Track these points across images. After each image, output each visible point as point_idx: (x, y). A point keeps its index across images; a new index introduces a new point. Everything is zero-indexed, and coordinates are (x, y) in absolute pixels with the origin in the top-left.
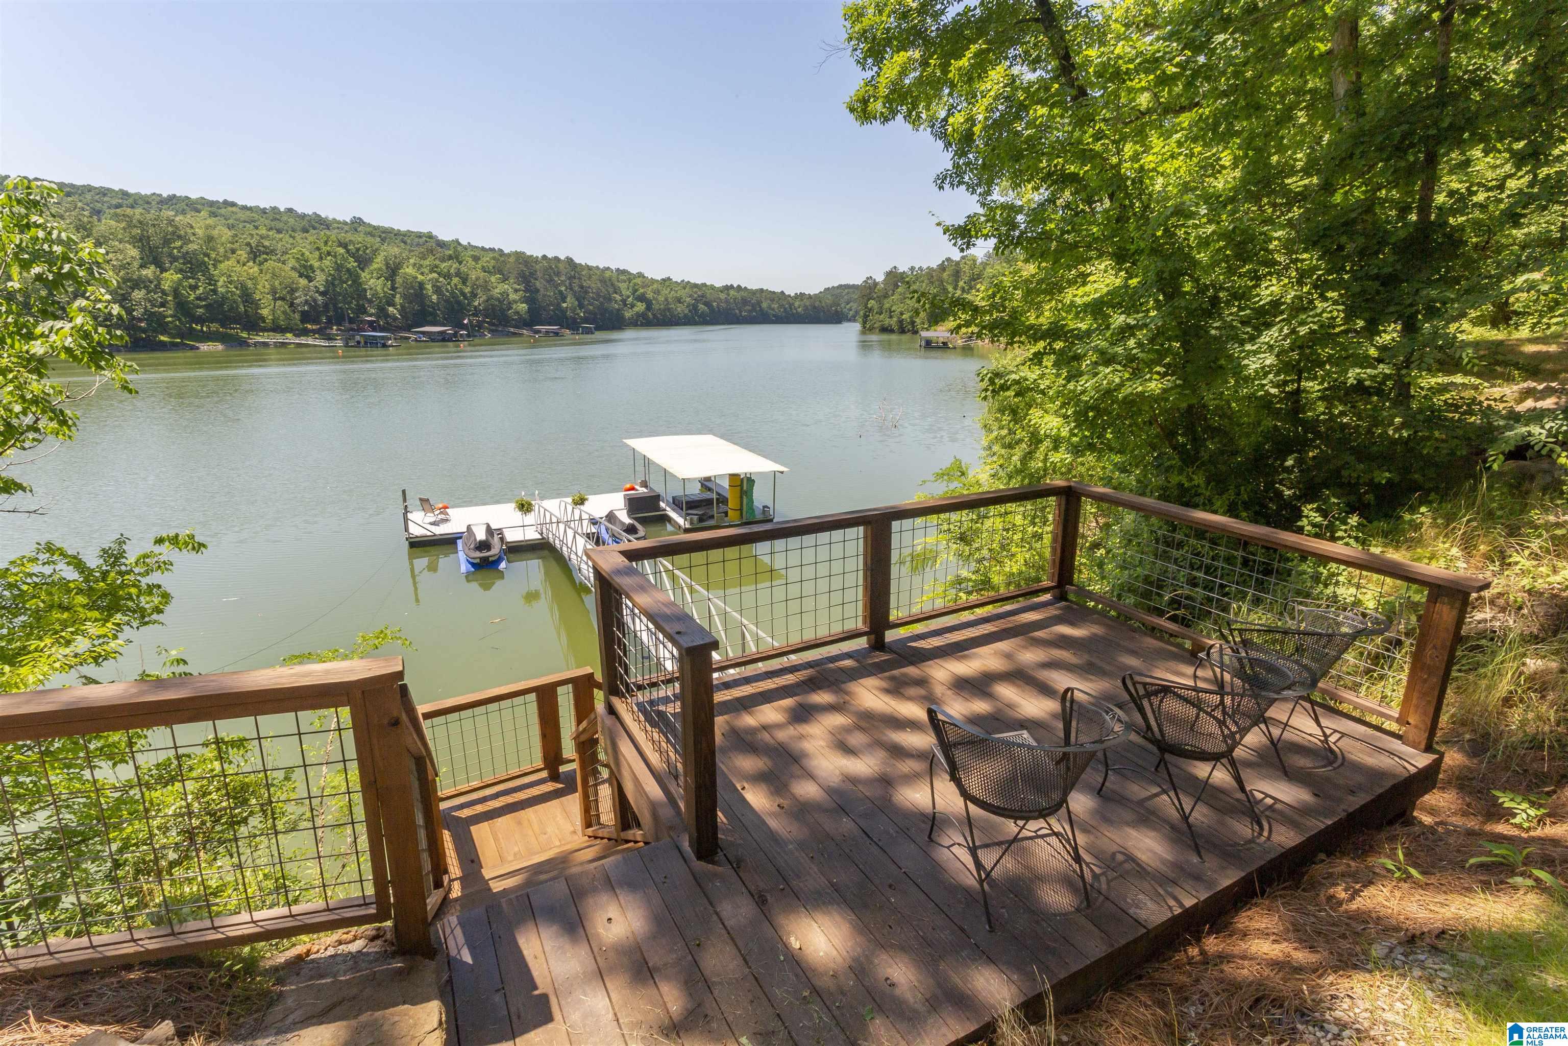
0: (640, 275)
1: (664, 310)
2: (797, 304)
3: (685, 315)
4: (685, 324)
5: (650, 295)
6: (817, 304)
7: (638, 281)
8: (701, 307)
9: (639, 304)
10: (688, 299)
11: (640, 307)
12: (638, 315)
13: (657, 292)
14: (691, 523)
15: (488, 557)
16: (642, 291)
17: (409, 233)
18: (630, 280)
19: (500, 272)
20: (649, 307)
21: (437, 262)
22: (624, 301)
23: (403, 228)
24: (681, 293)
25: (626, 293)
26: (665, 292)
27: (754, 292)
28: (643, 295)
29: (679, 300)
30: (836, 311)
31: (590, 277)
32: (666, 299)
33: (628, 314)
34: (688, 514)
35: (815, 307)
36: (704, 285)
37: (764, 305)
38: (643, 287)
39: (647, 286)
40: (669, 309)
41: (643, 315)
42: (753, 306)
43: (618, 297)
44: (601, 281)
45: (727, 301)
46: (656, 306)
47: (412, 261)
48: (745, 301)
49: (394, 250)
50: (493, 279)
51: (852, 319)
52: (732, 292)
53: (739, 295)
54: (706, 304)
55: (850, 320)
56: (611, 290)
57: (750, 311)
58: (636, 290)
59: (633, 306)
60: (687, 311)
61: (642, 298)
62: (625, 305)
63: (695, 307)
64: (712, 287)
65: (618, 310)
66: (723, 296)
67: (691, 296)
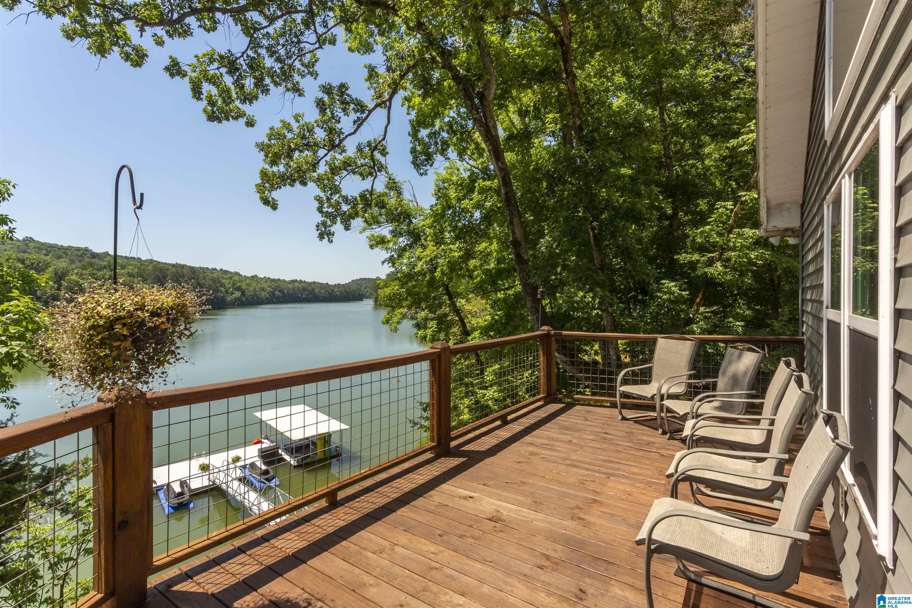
0: (237, 274)
1: (253, 296)
2: (336, 290)
3: (267, 298)
4: (266, 304)
5: (244, 287)
6: (348, 290)
7: (236, 278)
8: (277, 292)
9: (237, 292)
10: (268, 289)
11: (238, 294)
12: (236, 299)
13: (249, 285)
14: (298, 462)
15: (182, 502)
16: (239, 284)
17: (70, 248)
18: (231, 278)
19: (141, 276)
20: (243, 294)
21: (95, 272)
22: (227, 292)
23: (65, 245)
24: (265, 285)
25: (228, 286)
26: (254, 284)
27: (310, 284)
28: (239, 287)
29: (263, 289)
30: (359, 294)
31: (204, 279)
32: (255, 289)
33: (229, 298)
34: (296, 457)
35: (346, 292)
36: (279, 280)
37: (316, 291)
38: (239, 282)
39: (242, 281)
40: (256, 295)
41: (239, 299)
42: (309, 291)
43: (223, 289)
44: (212, 280)
45: (293, 289)
46: (247, 293)
47: (75, 271)
48: (304, 289)
49: (62, 264)
50: (136, 280)
51: (369, 297)
52: (296, 284)
53: (301, 286)
54: (280, 291)
55: (367, 298)
56: (218, 285)
57: (307, 295)
58: (235, 284)
59: (232, 293)
60: (268, 296)
61: (238, 289)
62: (227, 293)
63: (273, 293)
64: (284, 281)
65: (223, 297)
66: (291, 286)
67: (270, 287)
